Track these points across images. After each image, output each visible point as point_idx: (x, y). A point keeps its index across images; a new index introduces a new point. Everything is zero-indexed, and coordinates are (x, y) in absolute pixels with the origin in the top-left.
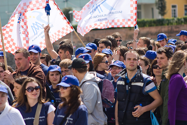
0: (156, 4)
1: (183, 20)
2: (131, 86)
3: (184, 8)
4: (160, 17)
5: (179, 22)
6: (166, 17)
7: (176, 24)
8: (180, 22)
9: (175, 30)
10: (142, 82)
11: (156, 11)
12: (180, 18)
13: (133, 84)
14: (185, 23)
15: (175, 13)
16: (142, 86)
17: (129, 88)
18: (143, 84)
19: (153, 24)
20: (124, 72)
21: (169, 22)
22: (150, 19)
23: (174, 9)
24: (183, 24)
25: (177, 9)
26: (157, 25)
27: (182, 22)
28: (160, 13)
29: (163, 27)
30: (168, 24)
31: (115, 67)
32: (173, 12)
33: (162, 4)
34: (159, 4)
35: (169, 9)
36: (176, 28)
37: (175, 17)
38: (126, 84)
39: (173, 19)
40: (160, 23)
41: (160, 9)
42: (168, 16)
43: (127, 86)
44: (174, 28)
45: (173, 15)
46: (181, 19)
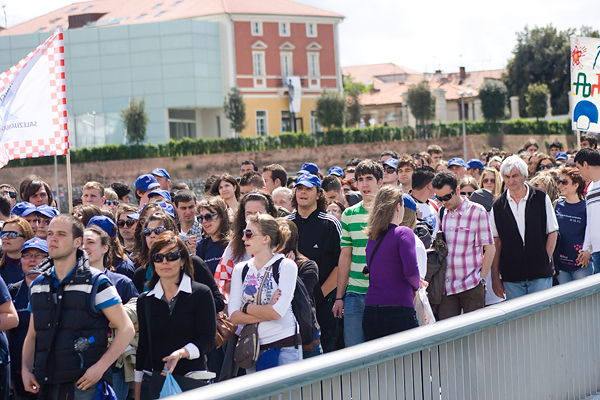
0: (226, 107)
1: (278, 140)
2: (65, 294)
3: (280, 116)
4: (233, 135)
5: (271, 144)
6: (246, 134)
7: (264, 148)
8: (273, 144)
9: (264, 160)
10: (89, 283)
11: (226, 123)
12: (272, 136)
13: (68, 288)
14: (282, 147)
15: (262, 127)
16: (89, 291)
17: (60, 297)
18: (91, 286)
19: (219, 148)
20: (49, 264)
21: (251, 145)
22: (212, 137)
23: (260, 118)
24: (279, 148)
25: (267, 118)
26: (227, 151)
27: (277, 144)
28: (233, 126)
29: (239, 153)
30: (249, 149)
31: (34, 253)
32: (260, 124)
33: (236, 108)
34: (231, 108)
35: (251, 118)
36: (266, 155)
37: (262, 134)
38: (53, 290)
39: (260, 139)
40: (233, 145)
41: (233, 118)
42: (250, 132)
43: (55, 295)
44: (260, 156)
45: (260, 130)
46: (275, 138)
